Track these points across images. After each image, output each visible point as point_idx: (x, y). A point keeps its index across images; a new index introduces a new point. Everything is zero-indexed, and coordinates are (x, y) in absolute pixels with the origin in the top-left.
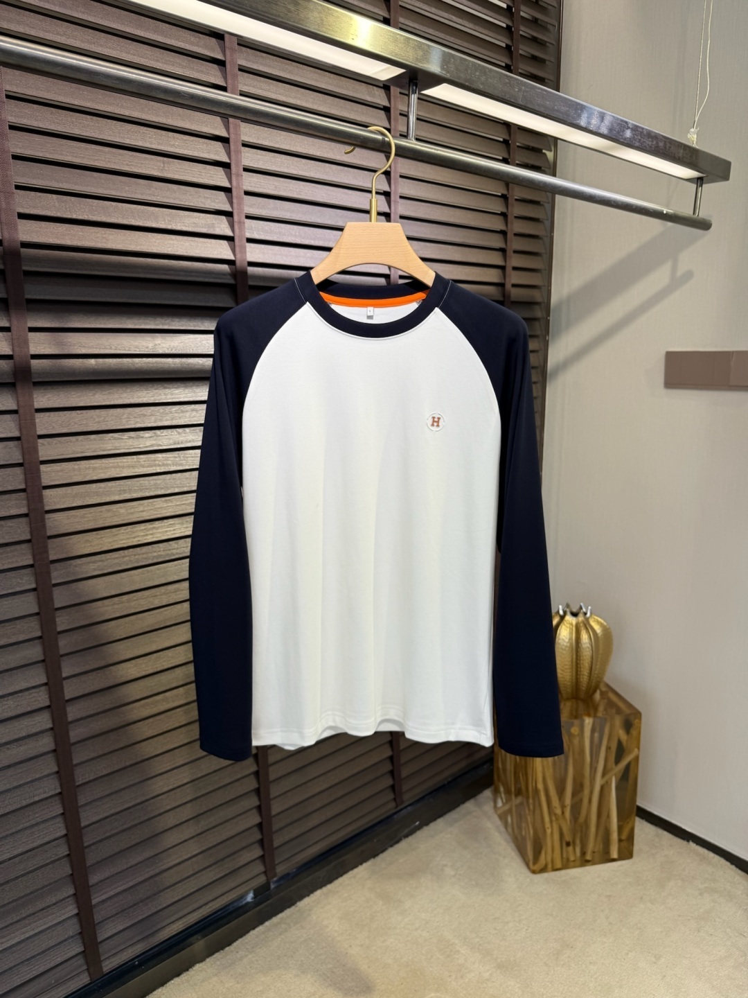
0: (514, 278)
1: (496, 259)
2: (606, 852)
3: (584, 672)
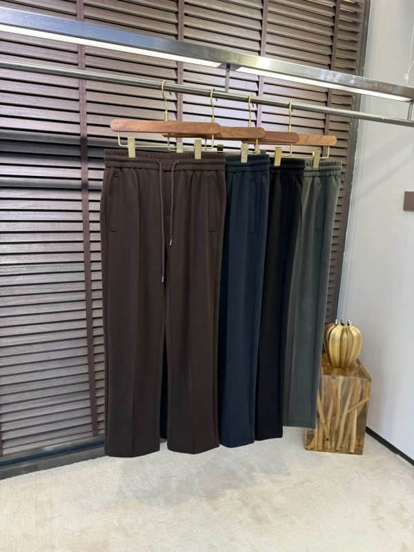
2: (349, 449)
3: (344, 354)
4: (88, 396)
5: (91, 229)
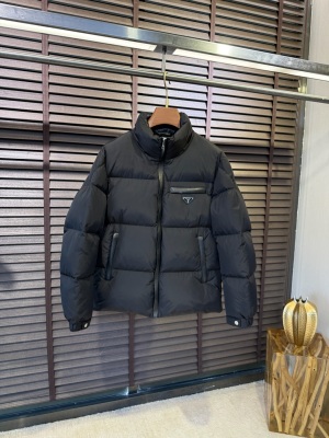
0: (277, 137)
1: (267, 129)
5: (51, 205)
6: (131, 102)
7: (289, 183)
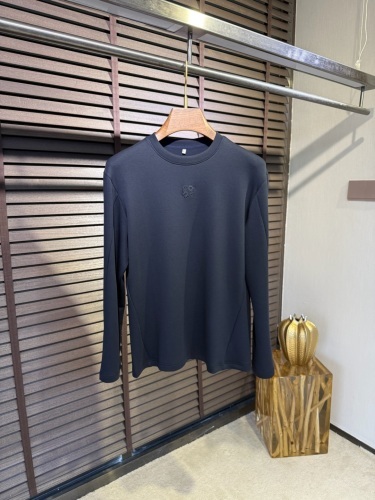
2: (313, 449)
3: (302, 351)
4: (21, 449)
5: (11, 240)
6: (110, 96)
7: (280, 194)
